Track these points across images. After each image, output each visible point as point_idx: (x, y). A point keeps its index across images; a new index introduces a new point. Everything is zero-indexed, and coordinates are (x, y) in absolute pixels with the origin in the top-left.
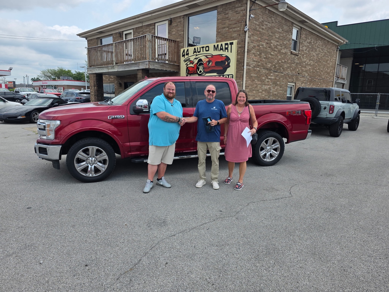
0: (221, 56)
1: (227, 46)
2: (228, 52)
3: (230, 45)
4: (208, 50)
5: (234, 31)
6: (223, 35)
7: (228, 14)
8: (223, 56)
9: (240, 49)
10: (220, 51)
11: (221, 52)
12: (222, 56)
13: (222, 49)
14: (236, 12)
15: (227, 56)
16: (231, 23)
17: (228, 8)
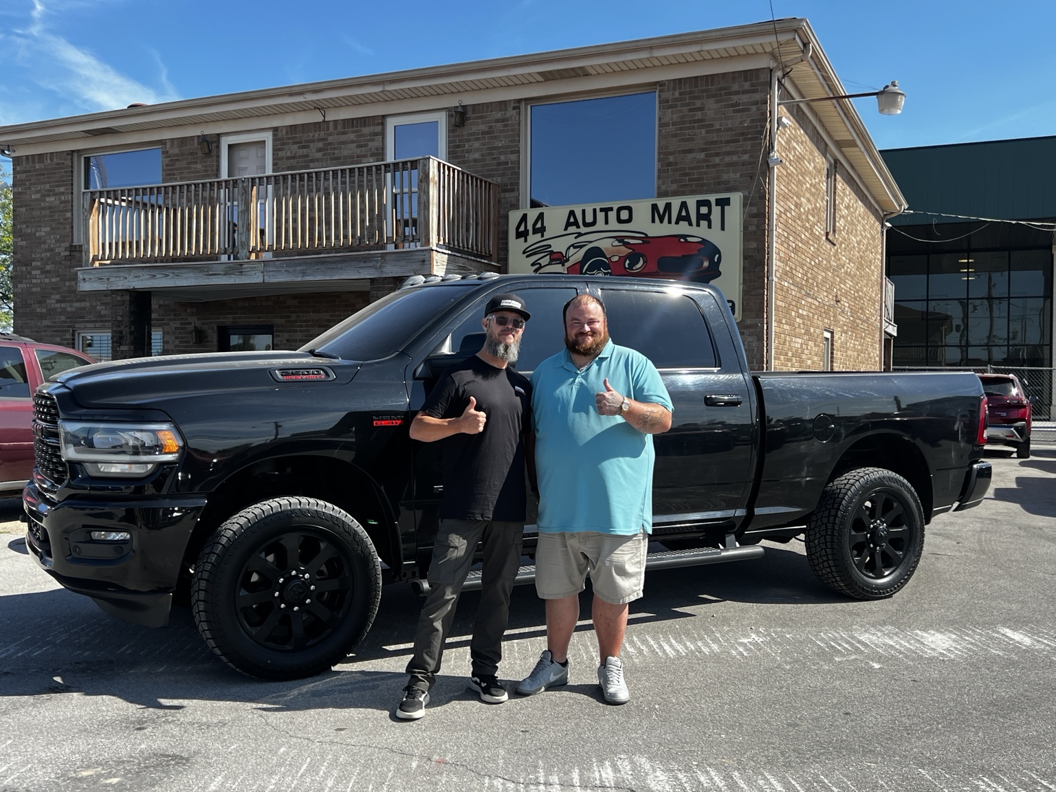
0: (682, 240)
1: (704, 210)
2: (710, 226)
3: (719, 208)
4: (629, 220)
5: (729, 165)
6: (686, 175)
7: (701, 109)
8: (689, 239)
9: (755, 221)
10: (677, 223)
11: (683, 228)
12: (686, 241)
13: (687, 218)
14: (733, 105)
15: (704, 241)
16: (714, 137)
17: (703, 91)
